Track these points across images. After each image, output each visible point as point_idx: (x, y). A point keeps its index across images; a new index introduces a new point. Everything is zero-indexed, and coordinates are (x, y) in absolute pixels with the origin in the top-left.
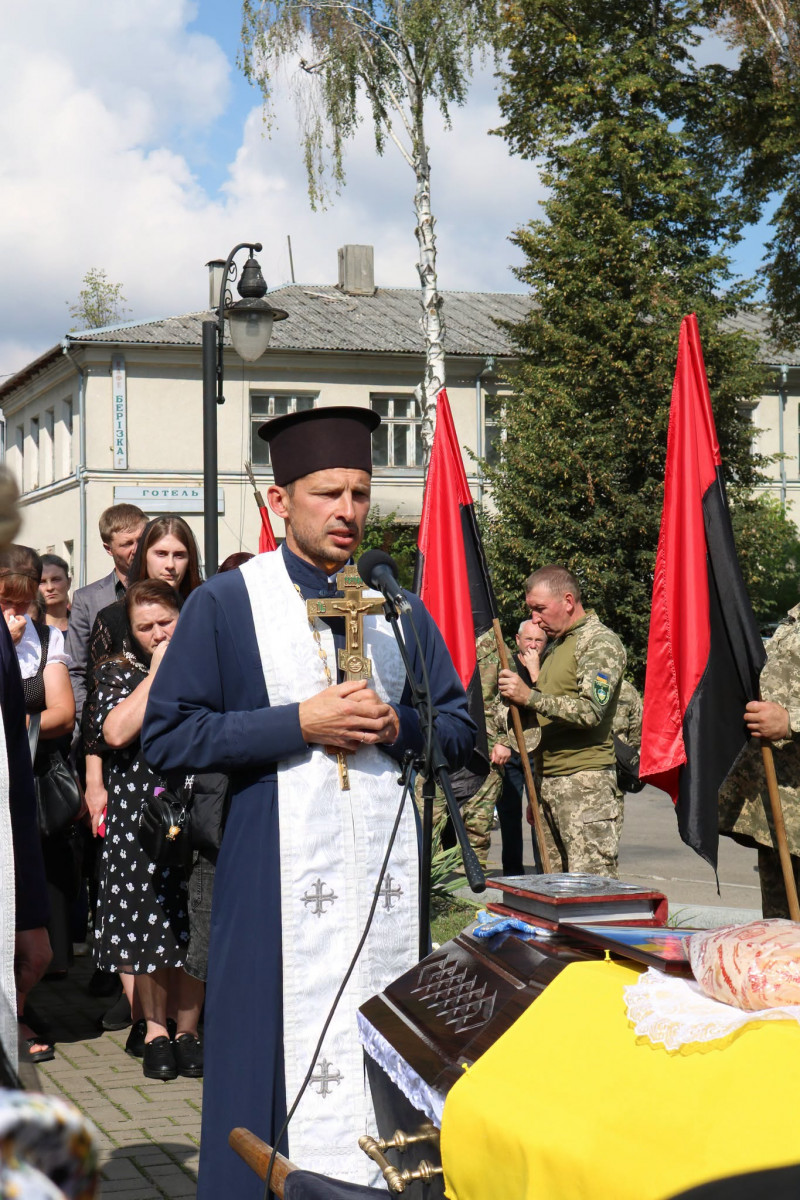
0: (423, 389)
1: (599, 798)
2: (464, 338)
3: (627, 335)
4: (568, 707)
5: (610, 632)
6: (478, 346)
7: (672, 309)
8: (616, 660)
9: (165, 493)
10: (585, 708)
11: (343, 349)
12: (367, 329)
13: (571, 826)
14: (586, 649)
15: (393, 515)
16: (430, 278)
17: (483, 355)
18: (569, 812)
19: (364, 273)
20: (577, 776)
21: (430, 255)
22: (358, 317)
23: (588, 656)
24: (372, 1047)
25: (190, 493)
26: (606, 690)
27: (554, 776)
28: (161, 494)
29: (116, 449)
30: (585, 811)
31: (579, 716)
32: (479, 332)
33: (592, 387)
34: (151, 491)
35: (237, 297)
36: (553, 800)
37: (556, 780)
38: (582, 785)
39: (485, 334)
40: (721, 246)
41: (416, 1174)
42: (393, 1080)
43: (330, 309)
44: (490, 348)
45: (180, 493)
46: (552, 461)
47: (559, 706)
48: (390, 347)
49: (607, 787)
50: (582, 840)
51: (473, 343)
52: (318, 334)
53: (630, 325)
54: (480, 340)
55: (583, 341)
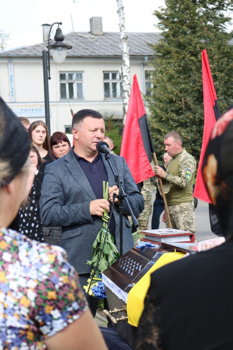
0: (122, 69)
1: (189, 212)
2: (137, 50)
3: (196, 47)
4: (178, 180)
5: (191, 156)
6: (141, 52)
7: (211, 37)
8: (193, 165)
9: (29, 110)
10: (184, 181)
11: (92, 55)
12: (101, 48)
13: (180, 222)
14: (183, 161)
15: (112, 116)
16: (123, 29)
17: (143, 56)
18: (179, 217)
19: (99, 27)
20: (182, 205)
21: (123, 20)
22: (97, 43)
23: (183, 164)
24: (107, 283)
25: (38, 110)
26: (190, 175)
27: (173, 205)
28: (28, 111)
29: (11, 94)
30: (185, 216)
31: (181, 183)
32: (142, 47)
33: (182, 67)
34: (24, 109)
35: (54, 42)
36: (173, 214)
37: (174, 207)
38: (183, 208)
39: (144, 48)
40: (229, 13)
41: (121, 319)
42: (113, 292)
43: (87, 41)
44: (146, 53)
45: (35, 110)
46: (169, 94)
47: (175, 179)
48: (110, 54)
49: (191, 208)
50: (184, 227)
51: (140, 51)
52: (83, 50)
53: (196, 43)
54: (142, 50)
55: (179, 50)
